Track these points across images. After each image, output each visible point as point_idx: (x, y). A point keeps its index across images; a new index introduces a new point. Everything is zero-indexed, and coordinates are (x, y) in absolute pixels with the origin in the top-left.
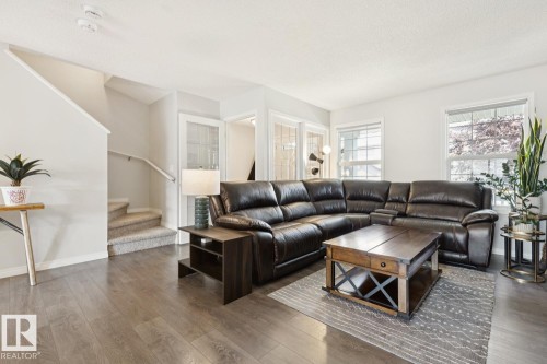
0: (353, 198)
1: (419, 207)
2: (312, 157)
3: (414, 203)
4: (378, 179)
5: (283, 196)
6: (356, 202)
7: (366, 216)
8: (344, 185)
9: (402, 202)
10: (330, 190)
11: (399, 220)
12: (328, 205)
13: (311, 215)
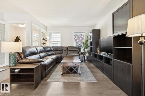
0: (55, 51)
1: (70, 52)
2: (44, 39)
3: (69, 51)
4: (60, 46)
5: (39, 51)
6: (56, 52)
7: (60, 55)
8: (53, 47)
9: (66, 51)
10: (50, 49)
11: (68, 55)
12: (50, 53)
13: (46, 56)
